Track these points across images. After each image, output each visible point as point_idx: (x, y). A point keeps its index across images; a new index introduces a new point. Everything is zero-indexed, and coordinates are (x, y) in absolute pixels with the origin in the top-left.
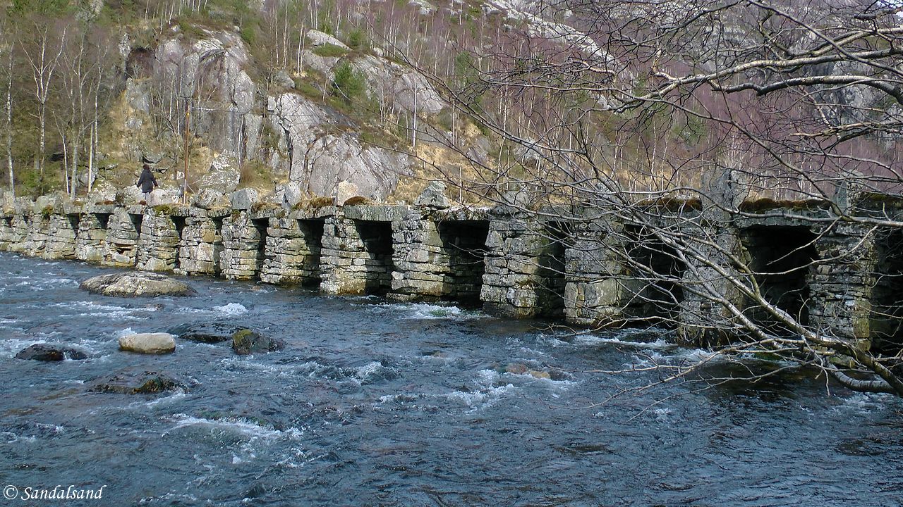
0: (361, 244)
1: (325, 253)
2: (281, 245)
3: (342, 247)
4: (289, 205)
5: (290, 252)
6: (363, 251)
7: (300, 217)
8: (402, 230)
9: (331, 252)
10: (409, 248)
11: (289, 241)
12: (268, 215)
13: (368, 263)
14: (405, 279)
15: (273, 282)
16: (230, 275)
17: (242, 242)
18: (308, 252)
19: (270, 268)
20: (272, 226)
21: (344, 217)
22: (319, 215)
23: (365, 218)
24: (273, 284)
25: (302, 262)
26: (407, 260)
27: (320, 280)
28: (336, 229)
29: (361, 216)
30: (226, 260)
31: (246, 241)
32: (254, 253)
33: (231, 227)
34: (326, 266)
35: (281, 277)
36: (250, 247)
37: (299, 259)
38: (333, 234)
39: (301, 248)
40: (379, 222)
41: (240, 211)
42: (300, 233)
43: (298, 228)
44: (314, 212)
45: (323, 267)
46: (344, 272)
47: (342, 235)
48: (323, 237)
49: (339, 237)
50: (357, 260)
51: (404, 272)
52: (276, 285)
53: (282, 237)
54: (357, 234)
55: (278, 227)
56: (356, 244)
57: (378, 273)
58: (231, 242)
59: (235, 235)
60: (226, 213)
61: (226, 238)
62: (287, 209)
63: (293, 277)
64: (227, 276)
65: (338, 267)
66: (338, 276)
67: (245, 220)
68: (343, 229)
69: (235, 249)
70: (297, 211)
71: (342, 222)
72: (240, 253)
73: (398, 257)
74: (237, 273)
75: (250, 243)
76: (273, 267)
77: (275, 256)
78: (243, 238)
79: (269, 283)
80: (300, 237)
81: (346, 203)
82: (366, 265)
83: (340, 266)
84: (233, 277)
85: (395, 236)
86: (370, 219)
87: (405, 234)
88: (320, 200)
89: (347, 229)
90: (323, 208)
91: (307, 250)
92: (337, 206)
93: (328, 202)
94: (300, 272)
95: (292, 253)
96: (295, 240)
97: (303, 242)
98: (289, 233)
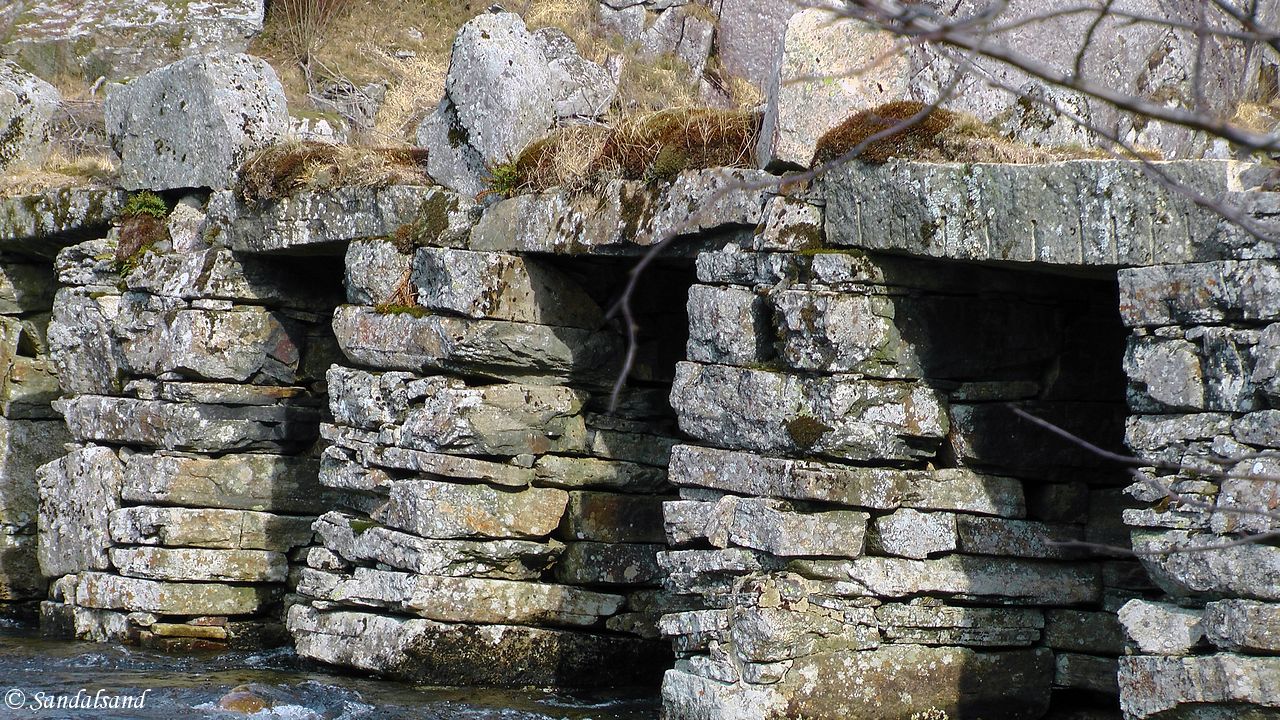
0: (927, 413)
1: (696, 475)
2: (419, 421)
3: (804, 439)
4: (476, 162)
5: (475, 469)
6: (944, 460)
7: (542, 239)
8: (1186, 323)
9: (733, 468)
10: (1230, 447)
11: (472, 397)
12: (342, 226)
13: (976, 542)
14: (1203, 647)
15: (363, 661)
16: (100, 612)
17: (181, 398)
18: (597, 470)
19: (348, 569)
20: (363, 296)
21: (819, 240)
22: (661, 227)
23: (950, 243)
24: (364, 674)
25: (556, 534)
26: (1220, 521)
27: (664, 653)
28: (767, 316)
29: (928, 230)
30: (78, 513)
31: (205, 393)
32: (258, 473)
33: (113, 305)
34: (697, 561)
35: (418, 627)
36: (227, 433)
37: (539, 512)
38: (745, 346)
39: (550, 439)
40: (1040, 274)
41: (172, 197)
42: (546, 343)
43: (529, 308)
44: (632, 208)
45: (680, 566)
46: (816, 600)
47: (806, 356)
48: (686, 371)
49: (785, 369)
50: (904, 519)
51: (1196, 601)
52: (388, 678)
53: (428, 371)
54: (904, 353)
55: (404, 304)
56: (896, 414)
57: (1046, 609)
58: (106, 404)
59: (138, 355)
60: (79, 210)
61: (78, 371)
62: (465, 187)
63: (496, 633)
64: (83, 622)
65: (777, 564)
66: (771, 624)
67: (196, 261)
68: (811, 314)
69: (136, 447)
70: (523, 200)
71: (801, 272)
72: (162, 473)
73: (1160, 504)
74: (145, 598)
75: (230, 409)
76: (371, 563)
77: (382, 494)
78: (187, 375)
79: (344, 670)
80: (541, 369)
81: (831, 149)
82: (964, 555)
83: (790, 563)
84: (117, 624)
85: (1140, 363)
86: (980, 247)
87: (1209, 354)
88: (669, 131)
89: (832, 319)
90: (690, 182)
91: (587, 453)
92: (777, 167)
93: (716, 142)
94: (546, 596)
95: (495, 471)
96: (511, 392)
97: (564, 400)
98: (476, 342)
